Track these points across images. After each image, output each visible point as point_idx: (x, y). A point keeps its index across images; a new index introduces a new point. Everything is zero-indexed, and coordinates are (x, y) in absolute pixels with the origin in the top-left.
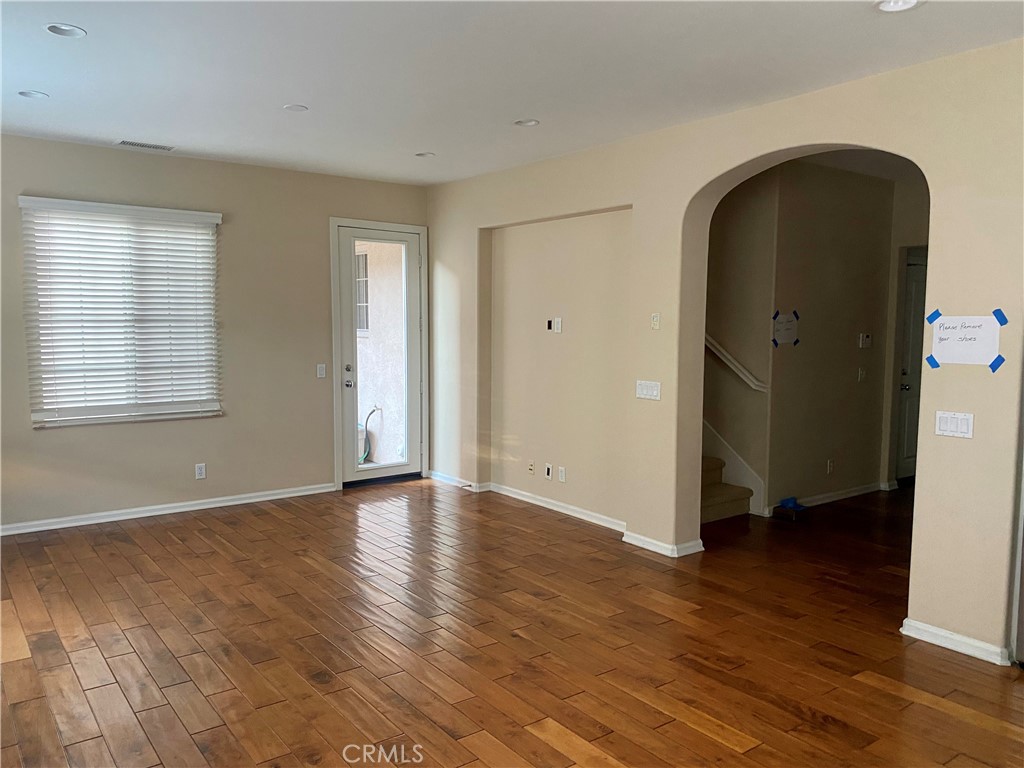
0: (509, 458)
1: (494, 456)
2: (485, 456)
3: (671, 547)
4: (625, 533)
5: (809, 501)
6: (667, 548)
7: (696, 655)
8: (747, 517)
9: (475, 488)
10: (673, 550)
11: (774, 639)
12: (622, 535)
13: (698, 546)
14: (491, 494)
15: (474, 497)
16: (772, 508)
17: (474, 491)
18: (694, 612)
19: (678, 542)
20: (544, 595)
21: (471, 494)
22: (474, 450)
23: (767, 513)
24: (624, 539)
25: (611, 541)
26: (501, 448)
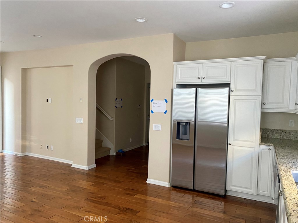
0: (33, 144)
1: (27, 143)
2: (24, 144)
3: (86, 167)
4: (72, 164)
5: (126, 150)
6: (85, 167)
7: (92, 197)
8: (109, 156)
9: (20, 155)
10: (87, 168)
11: (114, 189)
12: (71, 165)
13: (94, 166)
14: (27, 156)
15: (20, 158)
16: (116, 153)
17: (20, 156)
18: (92, 185)
19: (88, 165)
20: (44, 187)
21: (19, 157)
22: (20, 142)
23: (114, 154)
24: (72, 166)
25: (68, 167)
26: (30, 141)
